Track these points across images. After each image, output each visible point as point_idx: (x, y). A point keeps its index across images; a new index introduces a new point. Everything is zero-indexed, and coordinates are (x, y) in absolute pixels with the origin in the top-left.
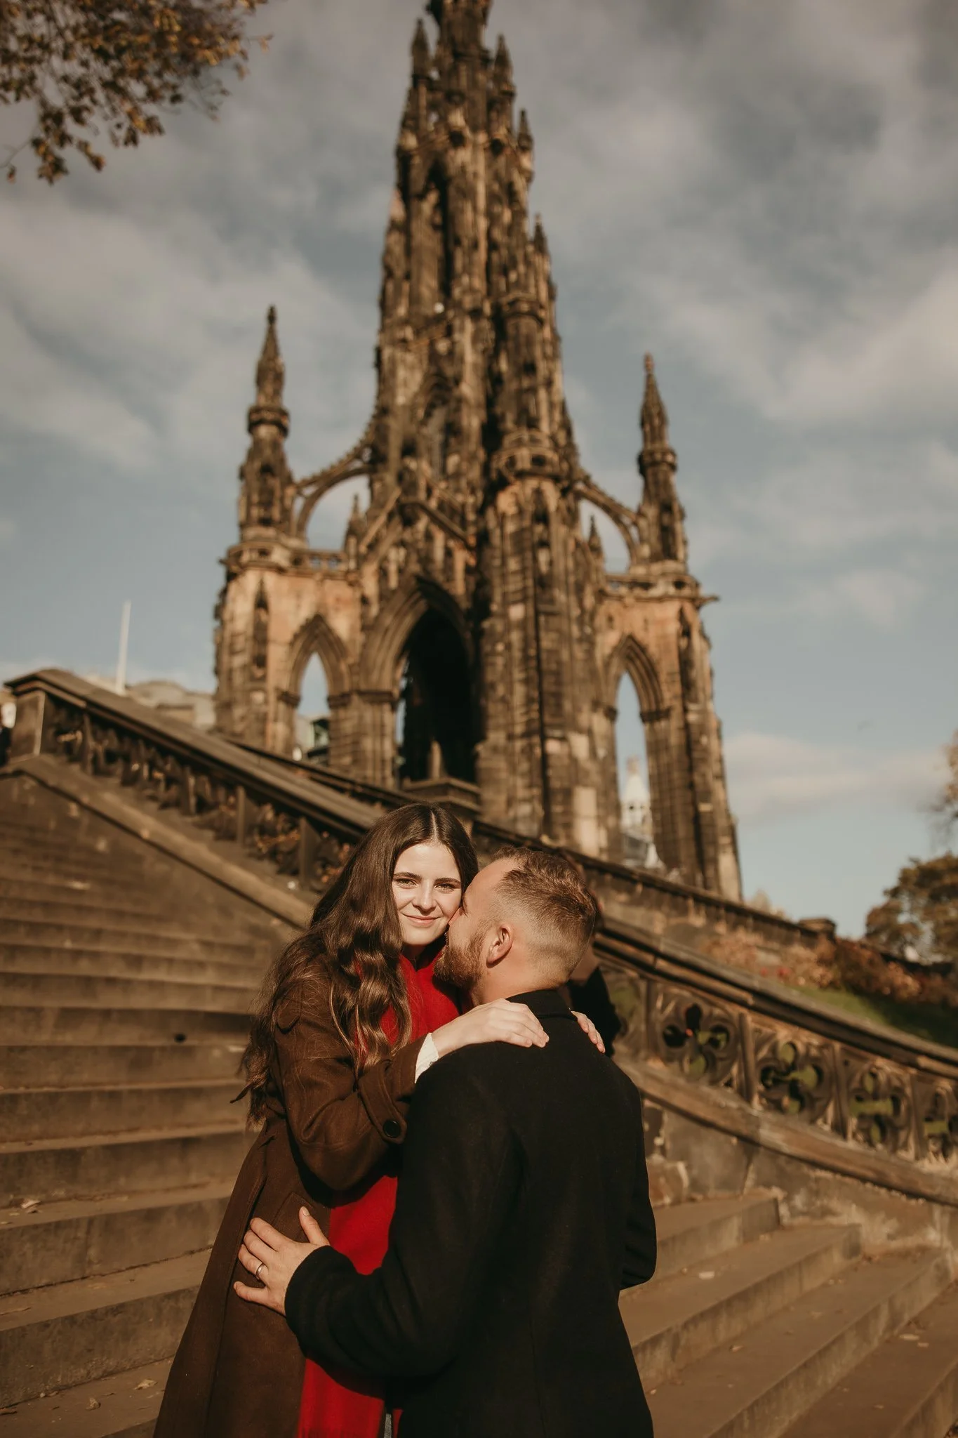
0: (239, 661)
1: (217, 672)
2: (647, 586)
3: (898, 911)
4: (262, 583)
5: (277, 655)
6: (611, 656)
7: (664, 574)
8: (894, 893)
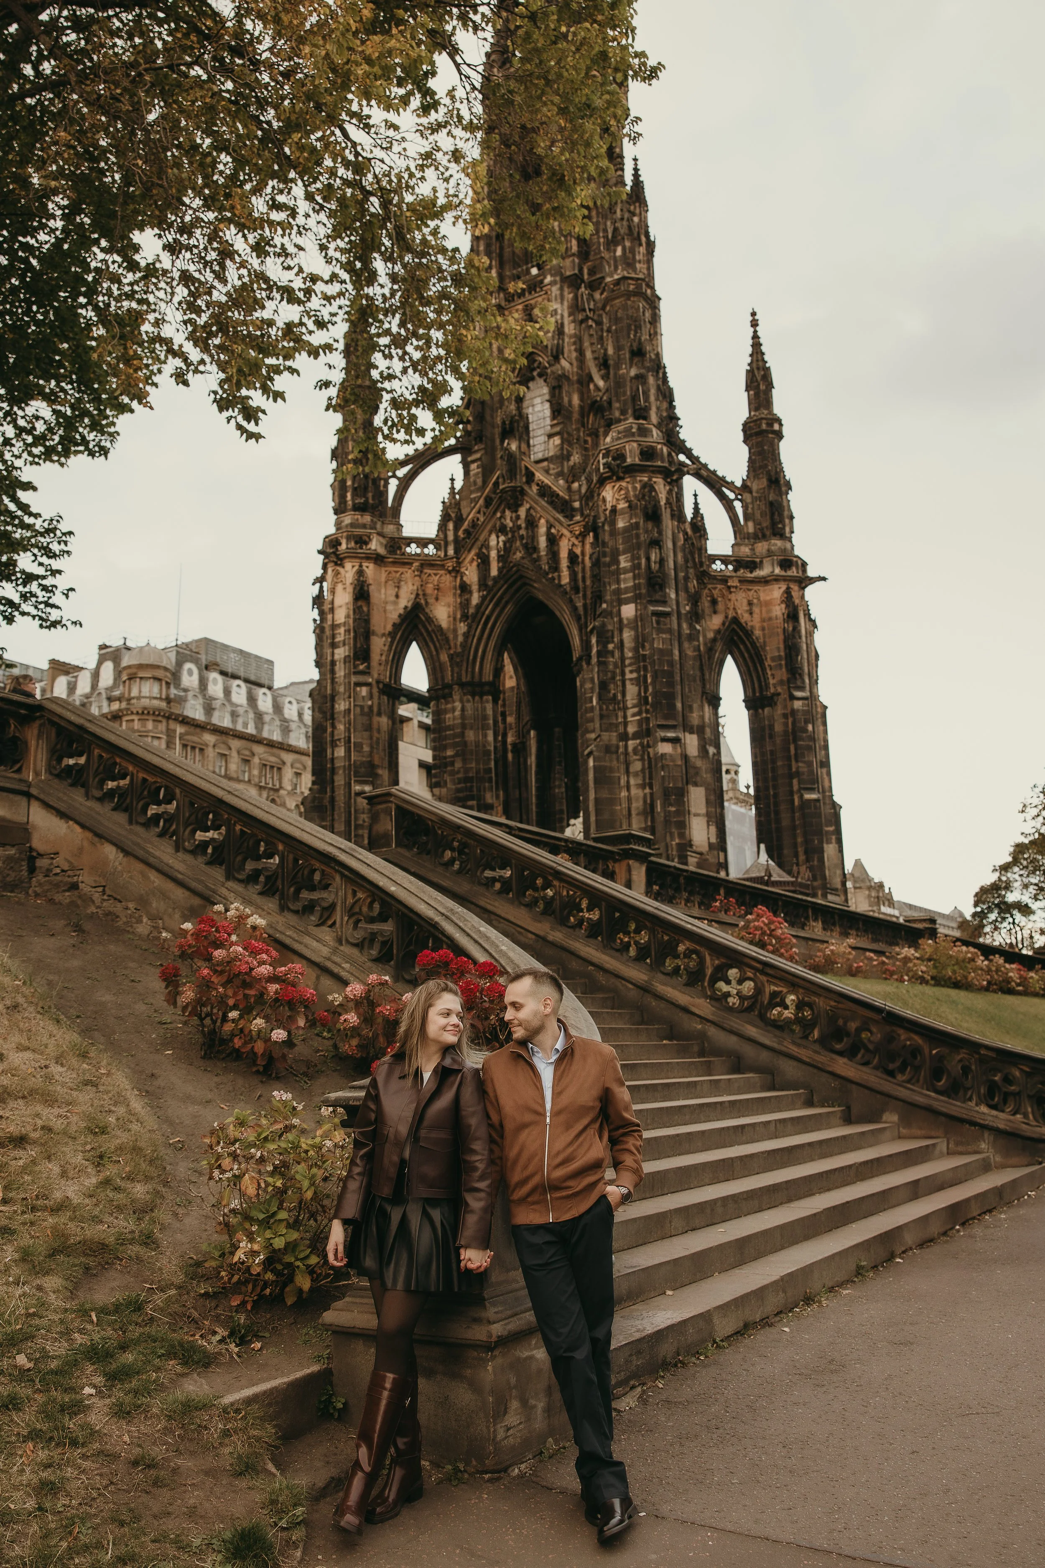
0: (340, 653)
1: (318, 664)
2: (752, 565)
3: (1008, 887)
4: (360, 573)
5: (379, 645)
6: (714, 640)
7: (770, 554)
8: (1005, 868)
